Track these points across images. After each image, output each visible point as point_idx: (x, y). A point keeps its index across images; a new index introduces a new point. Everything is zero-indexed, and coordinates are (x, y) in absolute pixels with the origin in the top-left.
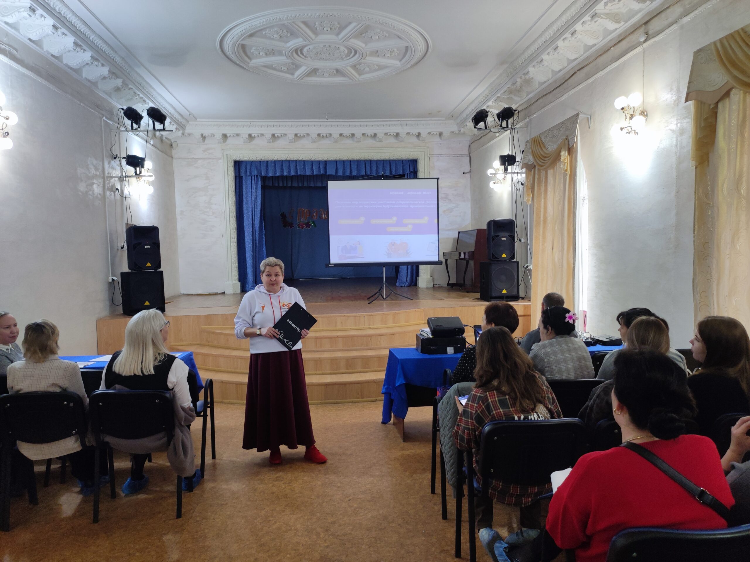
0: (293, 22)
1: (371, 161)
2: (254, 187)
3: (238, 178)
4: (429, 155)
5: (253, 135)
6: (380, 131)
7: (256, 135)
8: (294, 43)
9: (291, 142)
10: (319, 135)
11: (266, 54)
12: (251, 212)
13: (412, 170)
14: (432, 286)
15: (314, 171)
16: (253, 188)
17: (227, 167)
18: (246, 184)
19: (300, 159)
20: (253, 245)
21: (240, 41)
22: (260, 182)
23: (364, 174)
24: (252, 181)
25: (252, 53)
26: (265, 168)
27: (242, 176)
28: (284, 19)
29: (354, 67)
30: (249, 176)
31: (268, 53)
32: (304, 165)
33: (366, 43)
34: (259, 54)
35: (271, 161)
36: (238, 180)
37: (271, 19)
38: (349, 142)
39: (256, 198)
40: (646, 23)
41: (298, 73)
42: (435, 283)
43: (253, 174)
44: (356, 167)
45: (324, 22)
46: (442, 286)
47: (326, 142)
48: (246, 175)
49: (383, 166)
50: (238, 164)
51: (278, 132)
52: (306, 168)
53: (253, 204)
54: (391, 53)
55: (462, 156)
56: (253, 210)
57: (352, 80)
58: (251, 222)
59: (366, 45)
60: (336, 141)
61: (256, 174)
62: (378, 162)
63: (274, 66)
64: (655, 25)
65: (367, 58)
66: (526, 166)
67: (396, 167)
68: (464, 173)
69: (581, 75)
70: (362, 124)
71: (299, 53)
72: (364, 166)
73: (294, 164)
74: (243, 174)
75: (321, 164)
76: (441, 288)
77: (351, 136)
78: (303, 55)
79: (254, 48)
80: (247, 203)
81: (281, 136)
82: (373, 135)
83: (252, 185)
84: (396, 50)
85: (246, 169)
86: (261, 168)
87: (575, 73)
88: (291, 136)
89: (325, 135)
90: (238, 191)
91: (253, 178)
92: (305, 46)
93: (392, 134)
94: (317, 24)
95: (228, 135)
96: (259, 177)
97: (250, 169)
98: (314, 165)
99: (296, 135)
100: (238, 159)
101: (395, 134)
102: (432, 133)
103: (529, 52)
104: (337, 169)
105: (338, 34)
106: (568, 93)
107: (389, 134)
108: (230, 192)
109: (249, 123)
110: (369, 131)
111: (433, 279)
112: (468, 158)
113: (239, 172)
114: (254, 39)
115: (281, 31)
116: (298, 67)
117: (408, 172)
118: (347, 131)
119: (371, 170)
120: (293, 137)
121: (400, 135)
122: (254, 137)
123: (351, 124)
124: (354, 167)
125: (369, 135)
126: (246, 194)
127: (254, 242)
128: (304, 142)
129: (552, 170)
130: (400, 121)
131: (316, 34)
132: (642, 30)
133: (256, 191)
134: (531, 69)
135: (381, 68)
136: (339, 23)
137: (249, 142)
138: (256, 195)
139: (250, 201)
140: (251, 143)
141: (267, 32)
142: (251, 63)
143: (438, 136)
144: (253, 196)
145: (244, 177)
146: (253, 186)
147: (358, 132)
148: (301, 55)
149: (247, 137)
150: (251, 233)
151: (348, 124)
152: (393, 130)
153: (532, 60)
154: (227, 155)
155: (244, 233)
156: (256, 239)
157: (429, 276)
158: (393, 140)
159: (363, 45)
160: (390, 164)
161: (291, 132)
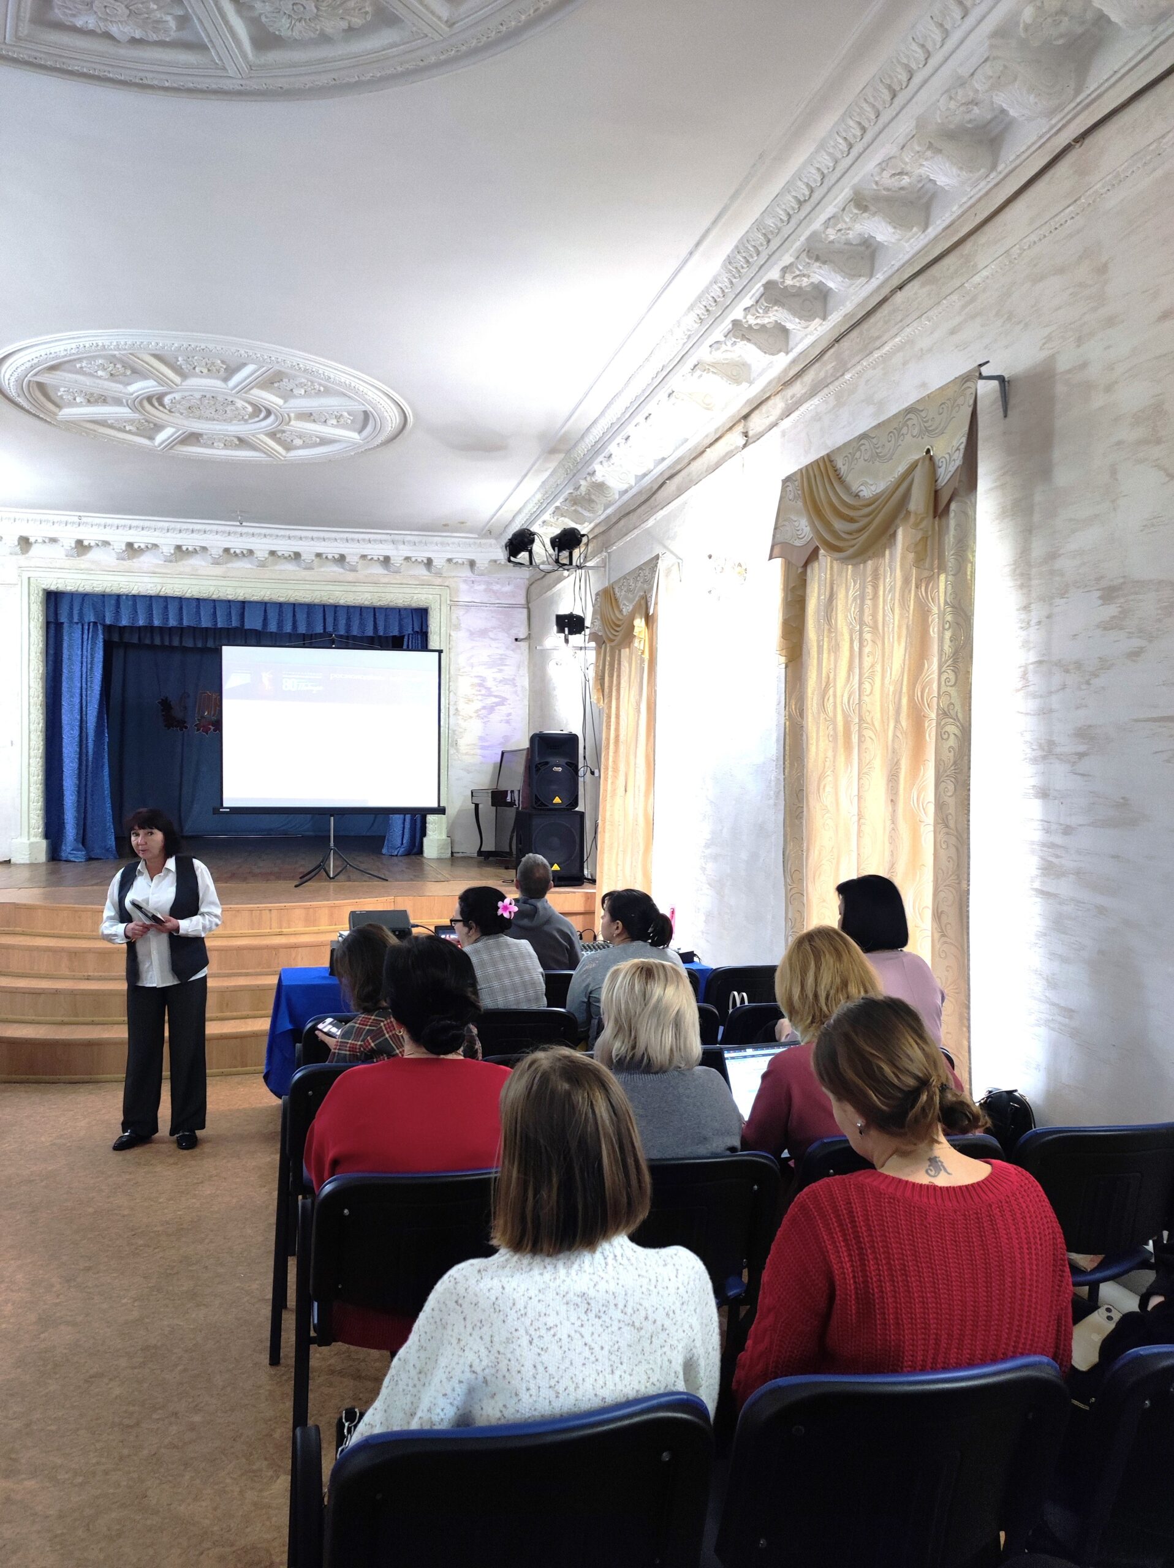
0: (130, 354)
1: (336, 608)
2: (88, 646)
3: (52, 626)
4: (448, 602)
5: (86, 543)
6: (352, 551)
7: (93, 544)
8: (140, 387)
9: (168, 560)
10: (227, 550)
11: (89, 401)
12: (78, 696)
13: (417, 629)
14: (450, 855)
15: (219, 620)
16: (85, 648)
17: (29, 604)
18: (70, 639)
19: (188, 595)
20: (80, 764)
21: (32, 377)
22: (101, 636)
23: (322, 631)
24: (83, 634)
25: (61, 397)
26: (112, 608)
27: (62, 623)
28: (112, 347)
29: (272, 435)
30: (77, 623)
31: (92, 400)
32: (198, 607)
33: (285, 399)
34: (75, 399)
35: (127, 596)
36: (52, 632)
37: (87, 345)
38: (290, 567)
39: (91, 668)
40: (746, 417)
41: (161, 437)
42: (455, 850)
43: (86, 620)
44: (305, 616)
45: (193, 357)
46: (468, 855)
47: (242, 566)
48: (71, 621)
49: (361, 619)
50: (53, 599)
51: (140, 539)
52: (202, 614)
53: (84, 680)
54: (338, 418)
55: (512, 606)
56: (84, 693)
57: (270, 456)
58: (79, 717)
59: (285, 402)
60: (262, 565)
61: (92, 620)
62: (349, 609)
63: (109, 422)
64: (757, 423)
65: (293, 423)
66: (594, 637)
67: (386, 621)
68: (516, 640)
69: (671, 486)
70: (315, 534)
71: (156, 404)
72: (321, 615)
73: (176, 603)
74: (63, 619)
75: (233, 607)
76: (466, 858)
77: (292, 556)
78: (164, 407)
79: (62, 389)
80: (71, 679)
81: (147, 547)
82: (337, 556)
83: (82, 642)
84: (345, 414)
85: (71, 608)
86: (104, 606)
87: (664, 483)
88: (168, 550)
89: (238, 551)
90: (51, 652)
91: (86, 627)
92: (166, 394)
93: (375, 558)
94: (180, 359)
95: (32, 540)
96: (100, 627)
97: (81, 609)
98: (218, 608)
99: (179, 548)
100: (53, 588)
101: (382, 558)
102: (454, 561)
103: (590, 439)
104: (265, 619)
105: (226, 380)
106: (654, 517)
107: (369, 557)
108: (33, 655)
109: (76, 519)
110: (331, 549)
111: (452, 843)
112: (525, 611)
113: (56, 614)
114: (59, 374)
115: (112, 365)
116: (158, 428)
117: (410, 631)
118: (284, 547)
119: (335, 625)
120: (172, 552)
121: (392, 562)
122: (89, 547)
123: (292, 533)
124: (301, 618)
125: (330, 556)
126: (69, 659)
127: (84, 758)
128: (196, 562)
129: (627, 650)
130: (391, 534)
131: (184, 376)
132: (740, 428)
133: (92, 655)
134: (596, 466)
135: (324, 441)
136: (223, 362)
137: (78, 556)
138: (92, 663)
139: (78, 674)
140: (83, 557)
141: (84, 364)
142: (60, 413)
143: (468, 567)
144: (84, 664)
145: (66, 626)
146: (85, 643)
147: (308, 549)
148: (161, 408)
149: (73, 545)
150: (77, 739)
151: (288, 533)
152: (378, 550)
153: (597, 453)
154: (29, 578)
155: (61, 738)
156: (87, 752)
157: (444, 836)
158: (378, 570)
159: (280, 402)
160: (375, 615)
161: (167, 541)
